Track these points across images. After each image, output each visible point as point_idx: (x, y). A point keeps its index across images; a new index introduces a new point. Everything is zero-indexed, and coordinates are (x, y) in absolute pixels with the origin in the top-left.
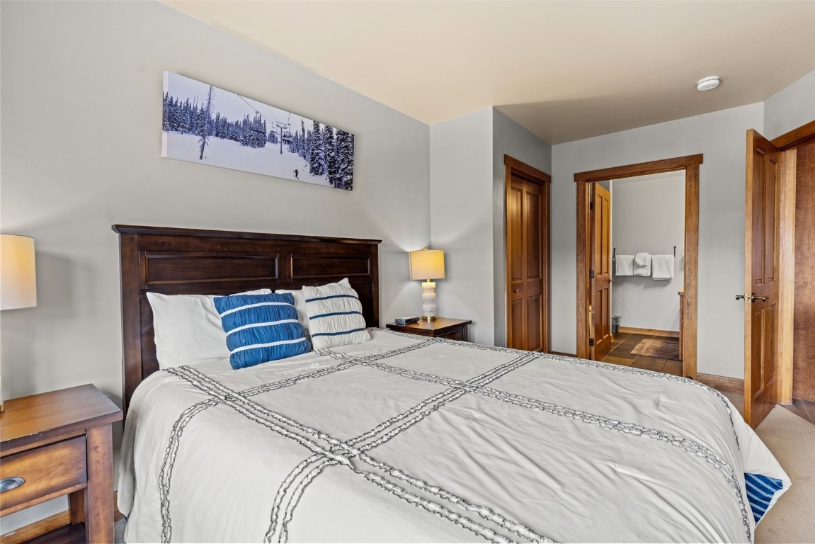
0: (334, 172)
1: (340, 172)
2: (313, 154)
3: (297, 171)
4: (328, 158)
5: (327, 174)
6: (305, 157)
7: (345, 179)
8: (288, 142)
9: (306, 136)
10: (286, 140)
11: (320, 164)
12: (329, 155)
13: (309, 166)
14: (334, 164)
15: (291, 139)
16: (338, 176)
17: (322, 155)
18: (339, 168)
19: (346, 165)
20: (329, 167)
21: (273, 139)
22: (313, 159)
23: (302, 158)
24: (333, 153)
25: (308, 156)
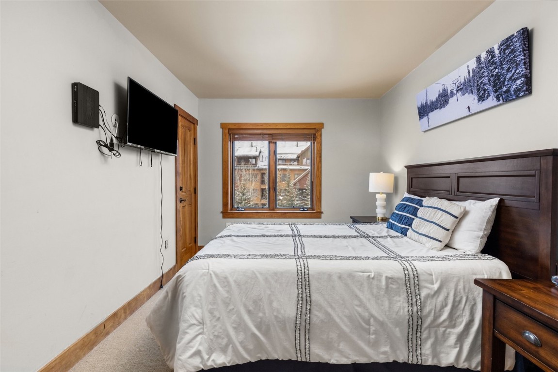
0: (501, 88)
1: (506, 83)
2: (478, 85)
3: (469, 108)
4: (492, 79)
5: (492, 94)
6: (472, 93)
7: (515, 87)
8: (460, 90)
9: (471, 74)
10: (459, 89)
11: (485, 90)
12: (492, 75)
13: (476, 98)
14: (499, 79)
15: (462, 87)
16: (505, 89)
17: (486, 80)
18: (505, 79)
19: (513, 71)
20: (494, 87)
21: (452, 94)
22: (478, 90)
23: (471, 94)
24: (497, 71)
25: (475, 91)
